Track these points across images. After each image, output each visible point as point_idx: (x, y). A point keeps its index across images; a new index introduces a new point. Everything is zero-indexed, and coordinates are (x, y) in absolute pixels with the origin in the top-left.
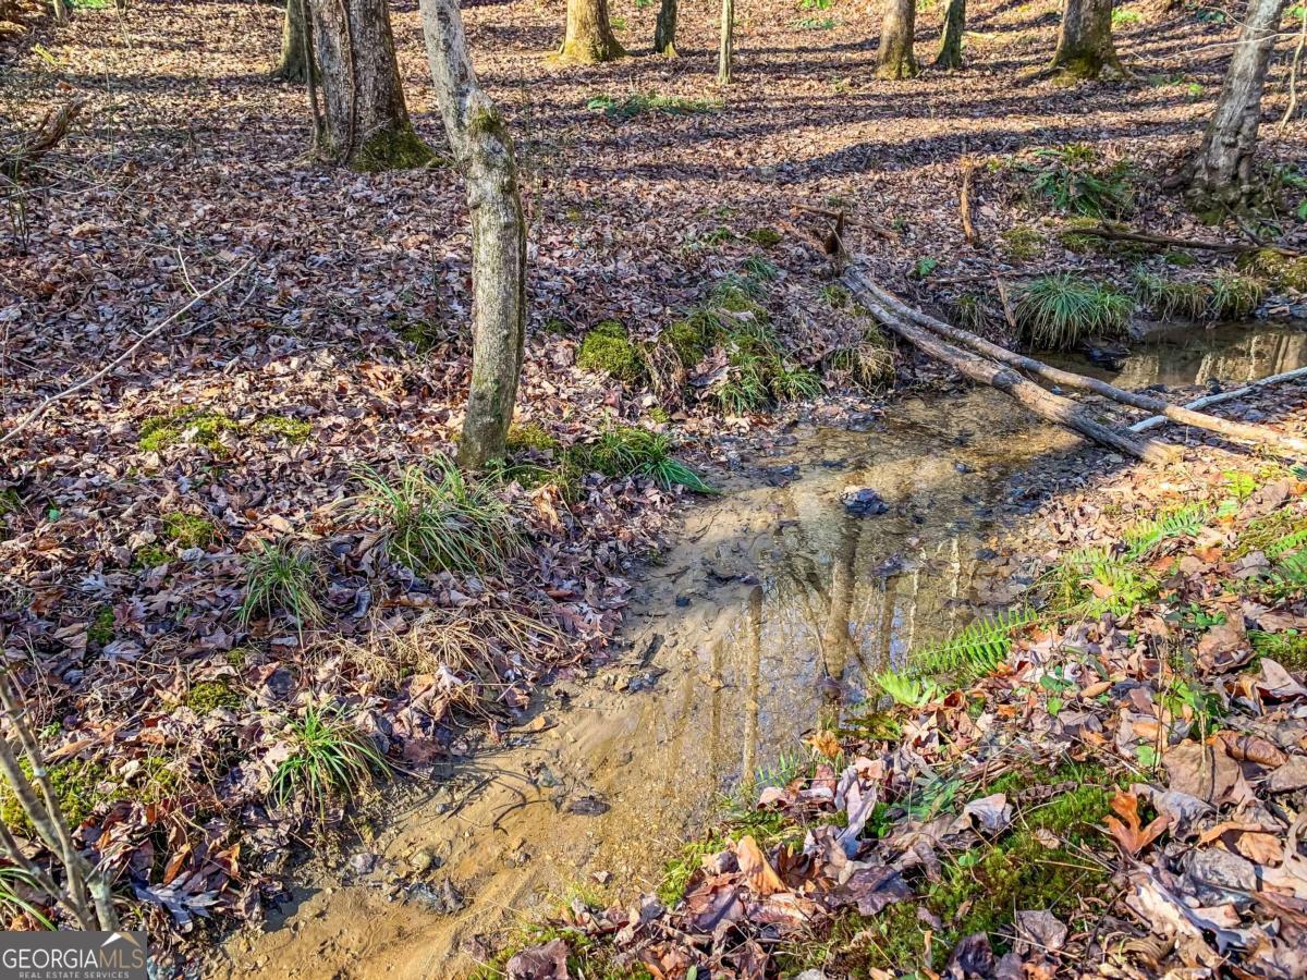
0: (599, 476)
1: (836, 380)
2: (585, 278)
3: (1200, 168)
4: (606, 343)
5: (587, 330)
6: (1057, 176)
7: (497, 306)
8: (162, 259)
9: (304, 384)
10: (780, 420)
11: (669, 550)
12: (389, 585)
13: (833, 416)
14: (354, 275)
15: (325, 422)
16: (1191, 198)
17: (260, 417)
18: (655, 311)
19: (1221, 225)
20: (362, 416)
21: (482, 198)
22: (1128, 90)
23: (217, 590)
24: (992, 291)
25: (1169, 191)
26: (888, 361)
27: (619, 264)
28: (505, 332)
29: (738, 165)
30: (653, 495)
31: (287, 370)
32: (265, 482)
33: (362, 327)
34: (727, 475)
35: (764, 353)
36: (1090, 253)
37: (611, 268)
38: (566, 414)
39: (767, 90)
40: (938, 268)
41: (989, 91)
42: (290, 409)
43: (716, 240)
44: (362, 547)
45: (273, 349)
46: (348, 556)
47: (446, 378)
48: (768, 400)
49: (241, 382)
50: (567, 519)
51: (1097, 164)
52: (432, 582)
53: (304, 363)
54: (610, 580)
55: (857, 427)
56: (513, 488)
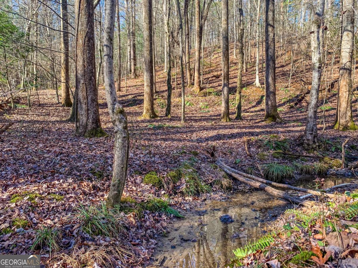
0: (148, 212)
1: (216, 188)
2: (146, 161)
3: (305, 140)
4: (151, 177)
5: (146, 174)
6: (269, 142)
7: (120, 159)
8: (28, 156)
9: (63, 186)
10: (201, 198)
11: (169, 232)
12: (81, 239)
13: (216, 198)
14: (82, 160)
15: (68, 196)
16: (304, 147)
17: (49, 194)
18: (165, 169)
19: (313, 153)
20: (79, 195)
21: (118, 130)
22: (284, 124)
23: (26, 241)
24: (256, 167)
25: (299, 145)
26: (230, 183)
27: (155, 159)
28: (122, 166)
29: (187, 139)
30: (164, 217)
31: (59, 183)
32: (47, 212)
33: (82, 172)
34: (186, 213)
35: (195, 180)
36: (281, 158)
37: (153, 159)
38: (139, 194)
39: (194, 124)
40: (241, 161)
41: (249, 124)
42: (58, 192)
43: (182, 154)
44: (74, 228)
45: (56, 178)
46: (69, 231)
47: (105, 186)
48: (197, 193)
49: (45, 186)
50: (138, 223)
51: (279, 139)
52: (95, 238)
53: (64, 181)
54: (151, 240)
55: (223, 200)
56: (122, 214)
